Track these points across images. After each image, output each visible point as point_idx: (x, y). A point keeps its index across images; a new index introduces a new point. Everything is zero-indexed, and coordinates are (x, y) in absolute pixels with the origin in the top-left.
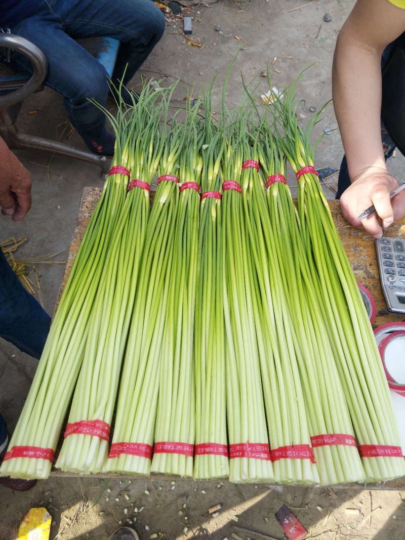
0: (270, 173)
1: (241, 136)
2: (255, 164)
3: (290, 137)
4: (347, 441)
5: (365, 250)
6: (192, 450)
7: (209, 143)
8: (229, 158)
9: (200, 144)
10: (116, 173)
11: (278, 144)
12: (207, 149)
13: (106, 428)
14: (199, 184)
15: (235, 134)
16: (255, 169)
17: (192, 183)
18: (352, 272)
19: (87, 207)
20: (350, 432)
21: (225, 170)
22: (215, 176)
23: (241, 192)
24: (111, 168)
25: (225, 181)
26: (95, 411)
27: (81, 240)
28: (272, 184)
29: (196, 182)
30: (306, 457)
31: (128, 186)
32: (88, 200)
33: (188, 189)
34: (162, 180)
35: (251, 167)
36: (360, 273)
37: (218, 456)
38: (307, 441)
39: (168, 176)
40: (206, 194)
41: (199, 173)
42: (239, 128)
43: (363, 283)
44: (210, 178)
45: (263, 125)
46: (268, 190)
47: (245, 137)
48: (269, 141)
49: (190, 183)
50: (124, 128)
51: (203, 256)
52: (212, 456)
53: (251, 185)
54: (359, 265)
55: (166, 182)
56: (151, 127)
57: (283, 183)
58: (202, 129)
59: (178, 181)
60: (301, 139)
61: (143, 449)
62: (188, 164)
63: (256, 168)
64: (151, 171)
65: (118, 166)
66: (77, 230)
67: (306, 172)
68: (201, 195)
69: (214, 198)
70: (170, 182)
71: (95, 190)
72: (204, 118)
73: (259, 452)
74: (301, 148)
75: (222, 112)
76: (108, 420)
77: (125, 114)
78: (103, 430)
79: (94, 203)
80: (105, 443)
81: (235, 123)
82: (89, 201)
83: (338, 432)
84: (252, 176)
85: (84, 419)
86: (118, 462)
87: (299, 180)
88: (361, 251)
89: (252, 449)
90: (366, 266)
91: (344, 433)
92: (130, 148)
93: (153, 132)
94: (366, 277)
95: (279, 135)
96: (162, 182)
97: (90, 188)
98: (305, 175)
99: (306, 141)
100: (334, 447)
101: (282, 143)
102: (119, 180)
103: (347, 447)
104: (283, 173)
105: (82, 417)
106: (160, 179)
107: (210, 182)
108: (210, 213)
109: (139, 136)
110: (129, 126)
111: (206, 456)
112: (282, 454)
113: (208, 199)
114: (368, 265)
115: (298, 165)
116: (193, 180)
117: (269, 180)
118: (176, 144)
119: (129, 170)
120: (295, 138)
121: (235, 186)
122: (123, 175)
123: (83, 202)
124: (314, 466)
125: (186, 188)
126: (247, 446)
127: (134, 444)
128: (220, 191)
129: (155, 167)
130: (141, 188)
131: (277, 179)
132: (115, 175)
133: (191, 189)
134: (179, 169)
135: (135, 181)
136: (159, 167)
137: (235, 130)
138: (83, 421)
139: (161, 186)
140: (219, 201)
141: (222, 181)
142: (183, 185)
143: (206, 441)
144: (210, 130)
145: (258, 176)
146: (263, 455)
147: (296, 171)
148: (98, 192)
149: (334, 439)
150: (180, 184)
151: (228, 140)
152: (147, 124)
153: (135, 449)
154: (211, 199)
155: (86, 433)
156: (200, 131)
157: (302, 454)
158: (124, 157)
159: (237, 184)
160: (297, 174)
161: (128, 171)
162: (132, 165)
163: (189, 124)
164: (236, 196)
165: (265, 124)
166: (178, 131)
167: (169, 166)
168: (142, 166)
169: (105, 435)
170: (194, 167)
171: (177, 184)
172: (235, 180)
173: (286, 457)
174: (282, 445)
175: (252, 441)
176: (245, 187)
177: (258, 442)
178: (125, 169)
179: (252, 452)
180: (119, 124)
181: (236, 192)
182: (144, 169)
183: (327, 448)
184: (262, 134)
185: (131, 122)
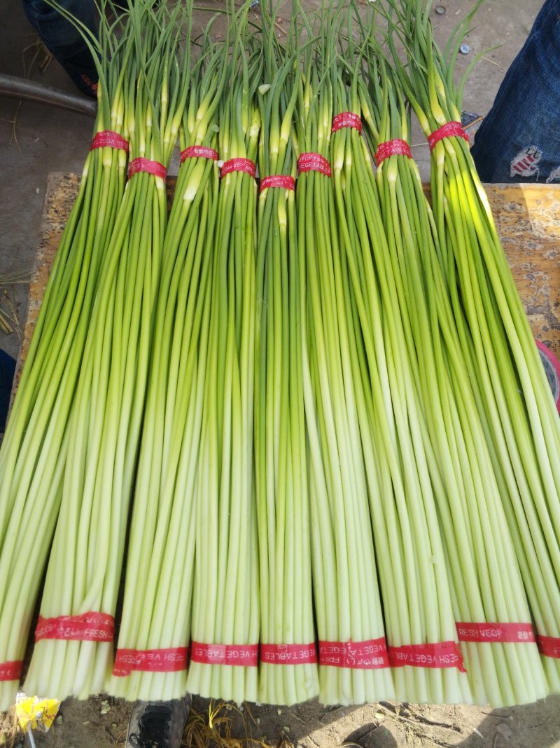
0: (383, 138)
1: (328, 66)
2: (355, 120)
3: (419, 64)
4: (521, 635)
5: (548, 277)
6: (254, 654)
7: (270, 82)
8: (307, 111)
9: (255, 84)
10: (104, 145)
11: (396, 79)
12: (267, 93)
13: (107, 623)
14: (254, 162)
15: (317, 61)
16: (354, 129)
17: (242, 160)
18: (526, 318)
19: (56, 211)
20: (526, 619)
21: (302, 134)
22: (284, 146)
23: (331, 175)
24: (94, 136)
25: (301, 155)
26: (85, 596)
27: (49, 273)
28: (387, 159)
29: (249, 158)
30: (450, 665)
31: (126, 169)
32: (57, 198)
33: (235, 173)
34: (187, 156)
35: (347, 126)
36: (539, 319)
37: (300, 667)
38: (451, 635)
39: (199, 147)
40: (267, 181)
41: (254, 140)
42: (325, 49)
43: (544, 339)
44: (274, 150)
45: (369, 41)
46: (379, 170)
47: (335, 68)
48: (379, 74)
49: (238, 160)
50: (113, 55)
51: (265, 302)
52: (290, 668)
53: (349, 162)
54: (537, 304)
55: (194, 159)
56: (163, 51)
57: (406, 157)
58: (258, 54)
59: (217, 156)
60: (438, 68)
61: (171, 658)
62: (233, 125)
63: (356, 127)
64: (167, 139)
65: (106, 132)
66: (41, 256)
67: (447, 135)
68: (258, 181)
69: (282, 189)
70: (202, 160)
71: (69, 179)
72: (261, 31)
73: (369, 657)
74: (438, 86)
75: (293, 18)
76: (109, 608)
77: (113, 26)
78: (101, 627)
79: (69, 202)
80: (105, 647)
81: (317, 40)
82: (59, 200)
83: (504, 619)
84: (349, 144)
85: (65, 612)
86: (128, 684)
87: (434, 150)
88: (540, 279)
89: (358, 652)
90: (549, 306)
91: (515, 620)
92: (126, 97)
93: (167, 62)
94: (548, 327)
95: (396, 60)
96: (188, 160)
97: (59, 175)
98: (445, 139)
99: (448, 72)
100: (498, 645)
101: (402, 78)
102: (110, 159)
103: (521, 645)
104: (405, 137)
105: (60, 608)
106: (182, 155)
107: (274, 157)
108: (275, 217)
109: (141, 71)
110: (121, 50)
111: (280, 667)
112: (409, 658)
113: (271, 189)
114: (552, 304)
115: (432, 120)
116: (243, 155)
117: (380, 150)
118: (211, 84)
119: (126, 139)
120: (427, 67)
121: (321, 163)
122: (115, 150)
123: (49, 202)
124: (464, 675)
125: (231, 171)
126: (349, 648)
127: (155, 652)
128: (294, 175)
129: (175, 131)
130: (150, 174)
131: (397, 149)
132: (100, 149)
133: (241, 173)
134: (218, 134)
135: (138, 160)
136: (181, 130)
137: (317, 52)
138: (62, 617)
139: (185, 168)
140: (292, 192)
141: (297, 154)
142: (227, 164)
143: (279, 642)
144: (271, 54)
145: (360, 141)
146: (376, 661)
147: (429, 133)
148: (75, 182)
149: (499, 633)
150: (221, 164)
151: (305, 72)
152: (155, 45)
153: (158, 661)
154: (277, 189)
155: (69, 638)
156: (254, 57)
157: (443, 660)
158: (117, 114)
159: (324, 160)
160: (429, 139)
161: (124, 141)
162: (132, 128)
163: (232, 44)
164: (321, 182)
165: (372, 39)
166: (214, 58)
167: (199, 129)
168: (149, 130)
169: (104, 634)
170: (245, 130)
171: (215, 162)
172: (320, 152)
173: (415, 664)
174: (407, 642)
175: (358, 639)
176: (339, 165)
177: (367, 638)
178: (120, 138)
179: (358, 658)
180: (103, 48)
181: (322, 175)
182: (153, 137)
183: (486, 646)
184: (366, 59)
185: (126, 42)
